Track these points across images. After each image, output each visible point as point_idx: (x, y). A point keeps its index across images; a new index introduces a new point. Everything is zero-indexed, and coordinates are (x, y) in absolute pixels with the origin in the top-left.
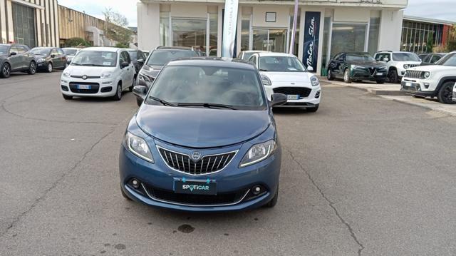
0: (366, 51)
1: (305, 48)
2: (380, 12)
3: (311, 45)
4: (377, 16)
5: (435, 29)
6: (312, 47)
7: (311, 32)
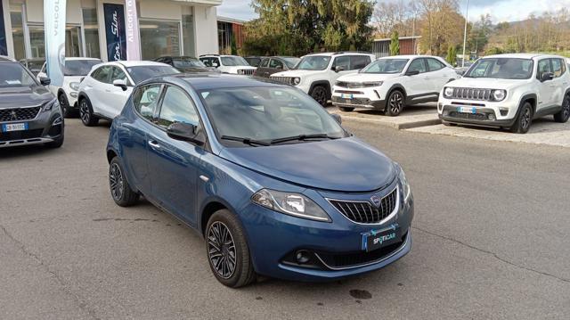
0: (182, 54)
1: (110, 53)
2: (192, 8)
3: (117, 48)
4: (189, 13)
5: (224, 29)
6: (119, 50)
7: (115, 31)
